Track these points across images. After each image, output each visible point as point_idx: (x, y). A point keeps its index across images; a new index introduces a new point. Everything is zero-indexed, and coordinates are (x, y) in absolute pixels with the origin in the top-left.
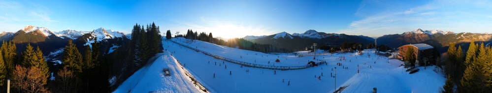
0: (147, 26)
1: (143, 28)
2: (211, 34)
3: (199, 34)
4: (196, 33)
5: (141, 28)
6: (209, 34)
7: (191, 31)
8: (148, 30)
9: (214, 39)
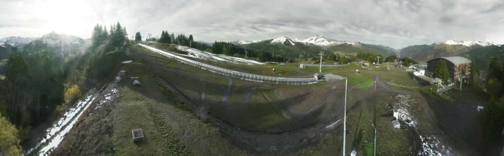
0: (111, 26)
1: (105, 30)
2: (191, 37)
3: (176, 36)
4: (173, 35)
5: (103, 29)
6: (188, 37)
7: (167, 33)
8: (112, 31)
9: (196, 43)
